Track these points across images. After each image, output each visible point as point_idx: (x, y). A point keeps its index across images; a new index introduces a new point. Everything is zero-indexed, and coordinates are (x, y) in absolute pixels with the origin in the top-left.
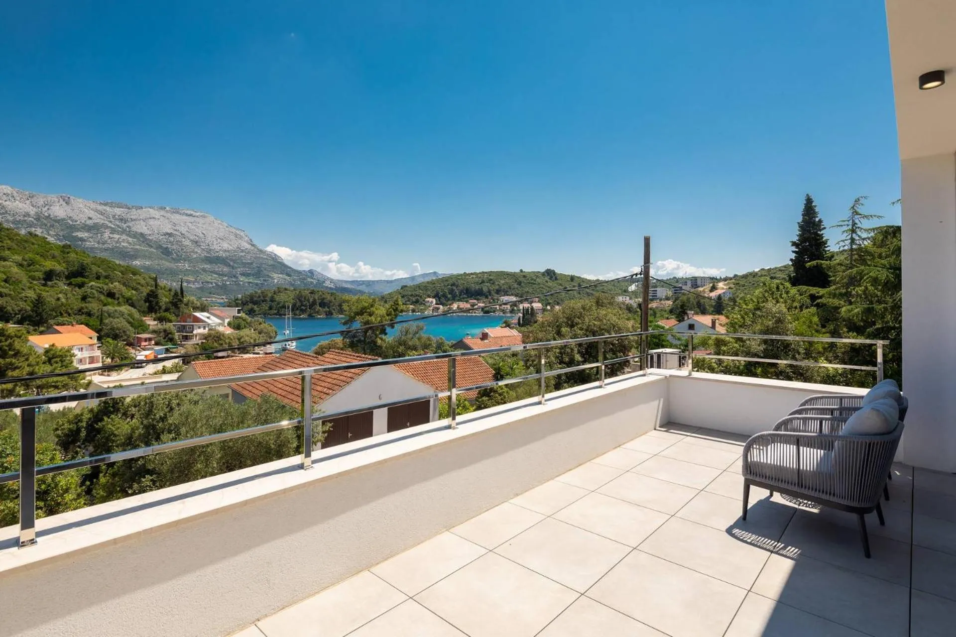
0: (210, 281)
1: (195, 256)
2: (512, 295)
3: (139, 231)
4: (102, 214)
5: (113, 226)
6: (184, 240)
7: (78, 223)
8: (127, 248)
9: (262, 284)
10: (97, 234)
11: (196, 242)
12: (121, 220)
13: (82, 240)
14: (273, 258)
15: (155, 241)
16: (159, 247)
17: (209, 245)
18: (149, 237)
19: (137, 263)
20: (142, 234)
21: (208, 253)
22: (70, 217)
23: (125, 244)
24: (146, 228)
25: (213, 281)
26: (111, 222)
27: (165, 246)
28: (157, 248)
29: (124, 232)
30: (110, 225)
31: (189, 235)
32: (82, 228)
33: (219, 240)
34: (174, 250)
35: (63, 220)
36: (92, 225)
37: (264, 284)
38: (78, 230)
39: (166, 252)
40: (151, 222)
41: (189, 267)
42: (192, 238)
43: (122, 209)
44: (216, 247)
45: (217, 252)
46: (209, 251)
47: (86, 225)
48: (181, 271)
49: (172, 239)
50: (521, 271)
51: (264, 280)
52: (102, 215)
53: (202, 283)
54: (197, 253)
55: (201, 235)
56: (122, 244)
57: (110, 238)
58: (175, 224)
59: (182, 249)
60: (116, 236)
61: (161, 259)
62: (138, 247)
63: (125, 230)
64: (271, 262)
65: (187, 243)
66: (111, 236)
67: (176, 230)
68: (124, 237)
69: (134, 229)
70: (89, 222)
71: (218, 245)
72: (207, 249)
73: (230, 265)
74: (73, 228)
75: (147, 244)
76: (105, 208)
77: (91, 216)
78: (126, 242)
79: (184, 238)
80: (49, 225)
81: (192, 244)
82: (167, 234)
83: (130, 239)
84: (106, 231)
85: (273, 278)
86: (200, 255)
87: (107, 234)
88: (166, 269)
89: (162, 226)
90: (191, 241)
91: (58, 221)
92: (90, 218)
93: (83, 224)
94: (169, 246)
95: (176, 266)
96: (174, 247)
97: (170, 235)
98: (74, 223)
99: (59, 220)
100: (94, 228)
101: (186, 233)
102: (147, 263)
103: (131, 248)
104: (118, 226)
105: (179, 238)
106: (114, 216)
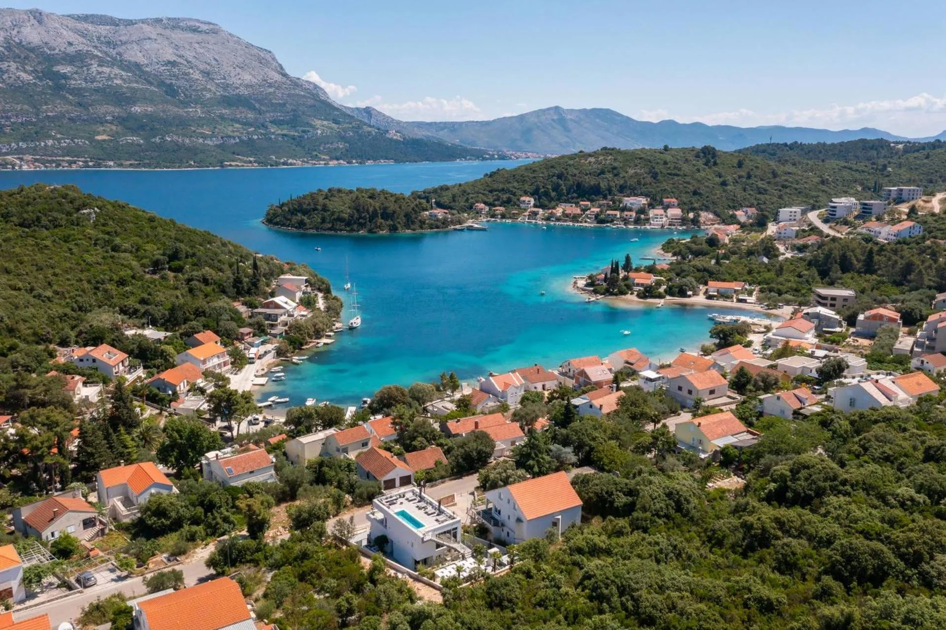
0: (231, 134)
1: (208, 96)
3: (133, 60)
4: (84, 36)
5: (99, 54)
6: (191, 71)
7: (57, 51)
8: (121, 87)
9: (300, 137)
10: (82, 67)
11: (208, 74)
12: (109, 43)
13: (65, 77)
14: (313, 95)
15: (155, 75)
16: (161, 84)
17: (225, 78)
18: (147, 69)
19: (137, 109)
20: (137, 65)
21: (225, 89)
22: (46, 43)
23: (119, 82)
24: (140, 55)
25: (236, 134)
26: (96, 47)
27: (168, 82)
28: (158, 86)
29: (113, 63)
30: (96, 52)
31: (197, 63)
32: (64, 59)
33: (238, 69)
34: (179, 87)
35: (39, 47)
36: (74, 53)
37: (303, 137)
38: (58, 63)
39: (171, 91)
40: (147, 45)
41: (203, 113)
42: (202, 67)
43: (108, 27)
44: (234, 80)
45: (237, 88)
46: (226, 87)
47: (67, 55)
48: (193, 121)
49: (175, 70)
51: (303, 131)
52: (83, 37)
53: (222, 138)
54: (210, 90)
55: (214, 62)
56: (115, 81)
57: (99, 73)
58: (177, 47)
59: (190, 86)
60: (106, 70)
61: (166, 102)
62: (135, 85)
63: (115, 59)
64: (310, 102)
65: (197, 76)
66: (100, 69)
67: (180, 56)
68: (116, 71)
69: (126, 57)
70: (71, 50)
71: (238, 77)
72: (223, 84)
73: (255, 109)
74: (52, 60)
75: (145, 79)
76: (86, 25)
77: (71, 40)
78: (118, 78)
79: (192, 68)
80: (23, 56)
81: (203, 77)
82: (169, 62)
83: (123, 73)
84: (93, 62)
85: (314, 128)
86: (215, 93)
87: (94, 68)
88: (174, 118)
89: (161, 51)
90: (202, 72)
91: (32, 50)
92: (70, 44)
93: (64, 53)
94: (174, 82)
95: (186, 112)
96: (179, 83)
97: (173, 64)
98: (53, 52)
99: (34, 48)
100: (78, 59)
101: (193, 60)
102: (150, 109)
103: (127, 88)
104: (105, 53)
105: (185, 69)
106: (99, 38)
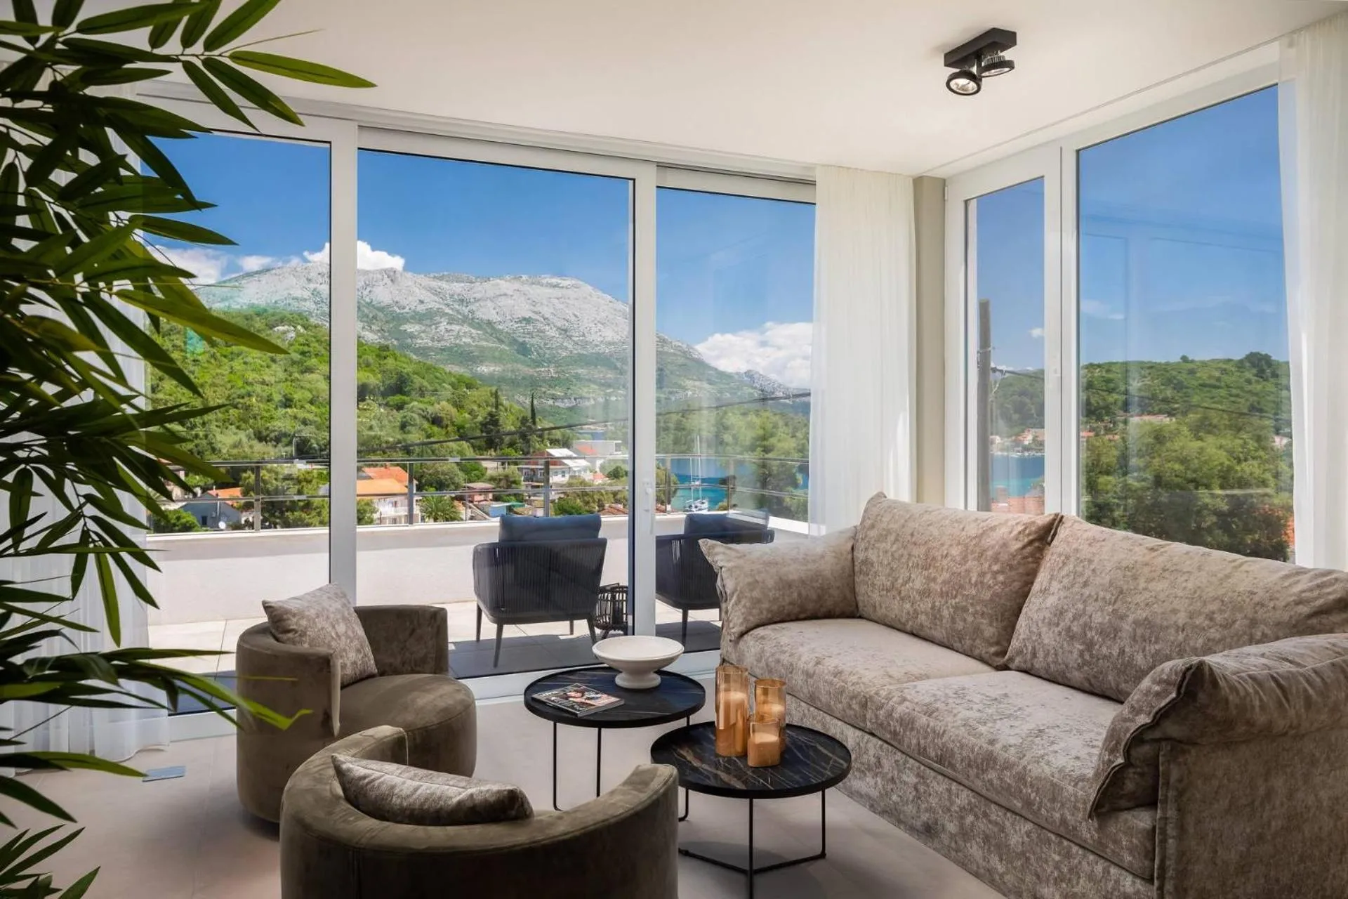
0: (586, 395)
1: (564, 354)
2: (1160, 412)
3: (485, 317)
4: (436, 293)
5: (451, 312)
6: (547, 328)
7: (407, 310)
8: (469, 345)
9: (666, 399)
10: (430, 326)
11: (566, 331)
12: (462, 301)
13: (412, 336)
14: (685, 352)
15: (507, 332)
16: (514, 341)
17: (584, 335)
18: (500, 327)
19: (484, 369)
20: (489, 323)
21: (583, 347)
22: (397, 302)
23: (468, 340)
24: (494, 312)
25: (591, 395)
26: (448, 305)
27: (521, 340)
28: (510, 344)
29: (465, 320)
30: (447, 310)
31: (555, 320)
32: (413, 317)
33: (599, 325)
34: (533, 345)
35: (389, 306)
36: (424, 312)
37: (669, 399)
38: (406, 321)
39: (523, 349)
40: (503, 302)
41: (556, 373)
42: (559, 325)
43: (463, 284)
44: (594, 338)
45: (597, 346)
46: (585, 344)
47: (416, 313)
48: (545, 381)
49: (530, 327)
50: (1184, 359)
51: (671, 393)
52: (436, 295)
53: (575, 399)
54: (566, 349)
55: (573, 319)
56: (464, 340)
57: (447, 331)
58: (534, 303)
59: (545, 344)
60: (456, 328)
61: (516, 362)
62: (484, 344)
63: (466, 317)
64: (681, 360)
65: (552, 332)
66: (449, 327)
67: (536, 313)
68: (466, 328)
69: (479, 315)
70: (421, 308)
71: (599, 334)
72: (582, 341)
73: (616, 368)
74: (399, 319)
75: (497, 338)
76: (440, 284)
77: (422, 298)
78: (466, 336)
79: (549, 325)
80: (371, 316)
81: (560, 334)
82: (524, 319)
83: (473, 331)
84: (442, 320)
85: (684, 389)
86: (571, 352)
87: (443, 326)
88: (524, 378)
89: (516, 308)
90: (559, 328)
91: (381, 309)
92: (422, 302)
93: (414, 311)
94: (527, 339)
95: (537, 372)
96: (533, 341)
97: (528, 321)
98: (402, 311)
99: (383, 308)
100: (427, 317)
101: (551, 317)
102: (497, 369)
103: (476, 346)
104: (458, 312)
105: (539, 326)
106: (452, 296)
